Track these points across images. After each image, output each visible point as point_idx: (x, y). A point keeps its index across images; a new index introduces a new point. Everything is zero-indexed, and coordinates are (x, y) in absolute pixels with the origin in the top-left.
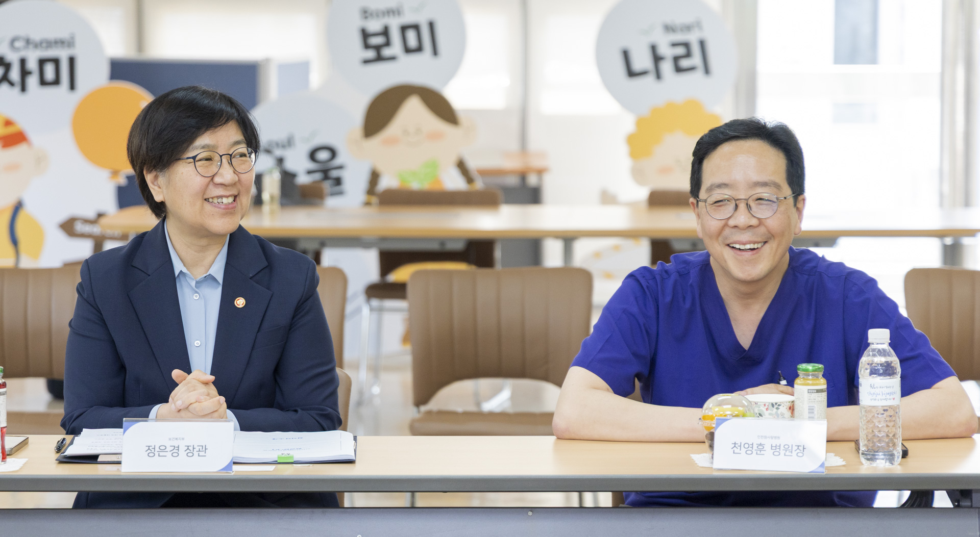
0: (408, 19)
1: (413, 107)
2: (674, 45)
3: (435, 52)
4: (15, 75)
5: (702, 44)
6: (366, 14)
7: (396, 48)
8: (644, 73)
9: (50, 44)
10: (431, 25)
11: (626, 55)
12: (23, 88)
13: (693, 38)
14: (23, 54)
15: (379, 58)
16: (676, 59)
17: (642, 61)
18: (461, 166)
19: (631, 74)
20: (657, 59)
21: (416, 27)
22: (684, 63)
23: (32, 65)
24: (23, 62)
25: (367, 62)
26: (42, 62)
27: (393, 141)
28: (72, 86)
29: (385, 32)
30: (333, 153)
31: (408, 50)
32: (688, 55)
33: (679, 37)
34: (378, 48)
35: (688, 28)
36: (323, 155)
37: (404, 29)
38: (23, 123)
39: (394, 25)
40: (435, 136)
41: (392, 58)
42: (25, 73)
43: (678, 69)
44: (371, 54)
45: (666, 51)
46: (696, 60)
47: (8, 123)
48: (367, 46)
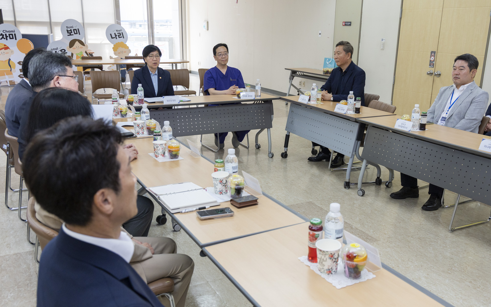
0: (74, 28)
1: (77, 43)
2: (118, 33)
3: (80, 34)
4: (5, 37)
5: (122, 33)
6: (67, 27)
7: (73, 33)
8: (114, 38)
9: (10, 31)
10: (78, 29)
11: (111, 34)
12: (7, 39)
13: (121, 32)
14: (6, 33)
15: (70, 35)
16: (119, 36)
17: (114, 36)
18: (86, 52)
19: (112, 38)
20: (116, 36)
21: (76, 30)
22: (120, 36)
23: (8, 35)
24: (6, 34)
25: (68, 35)
26: (9, 35)
27: (74, 49)
28: (16, 39)
29: (71, 30)
30: (65, 50)
31: (75, 34)
32: (120, 35)
33: (119, 32)
34: (70, 33)
35: (120, 31)
36: (63, 51)
37: (74, 30)
38: (8, 45)
39: (72, 29)
40: (81, 48)
41: (73, 35)
42: (7, 37)
43: (119, 37)
44: (69, 34)
45: (117, 34)
46: (122, 36)
47: (5, 45)
48: (68, 33)
